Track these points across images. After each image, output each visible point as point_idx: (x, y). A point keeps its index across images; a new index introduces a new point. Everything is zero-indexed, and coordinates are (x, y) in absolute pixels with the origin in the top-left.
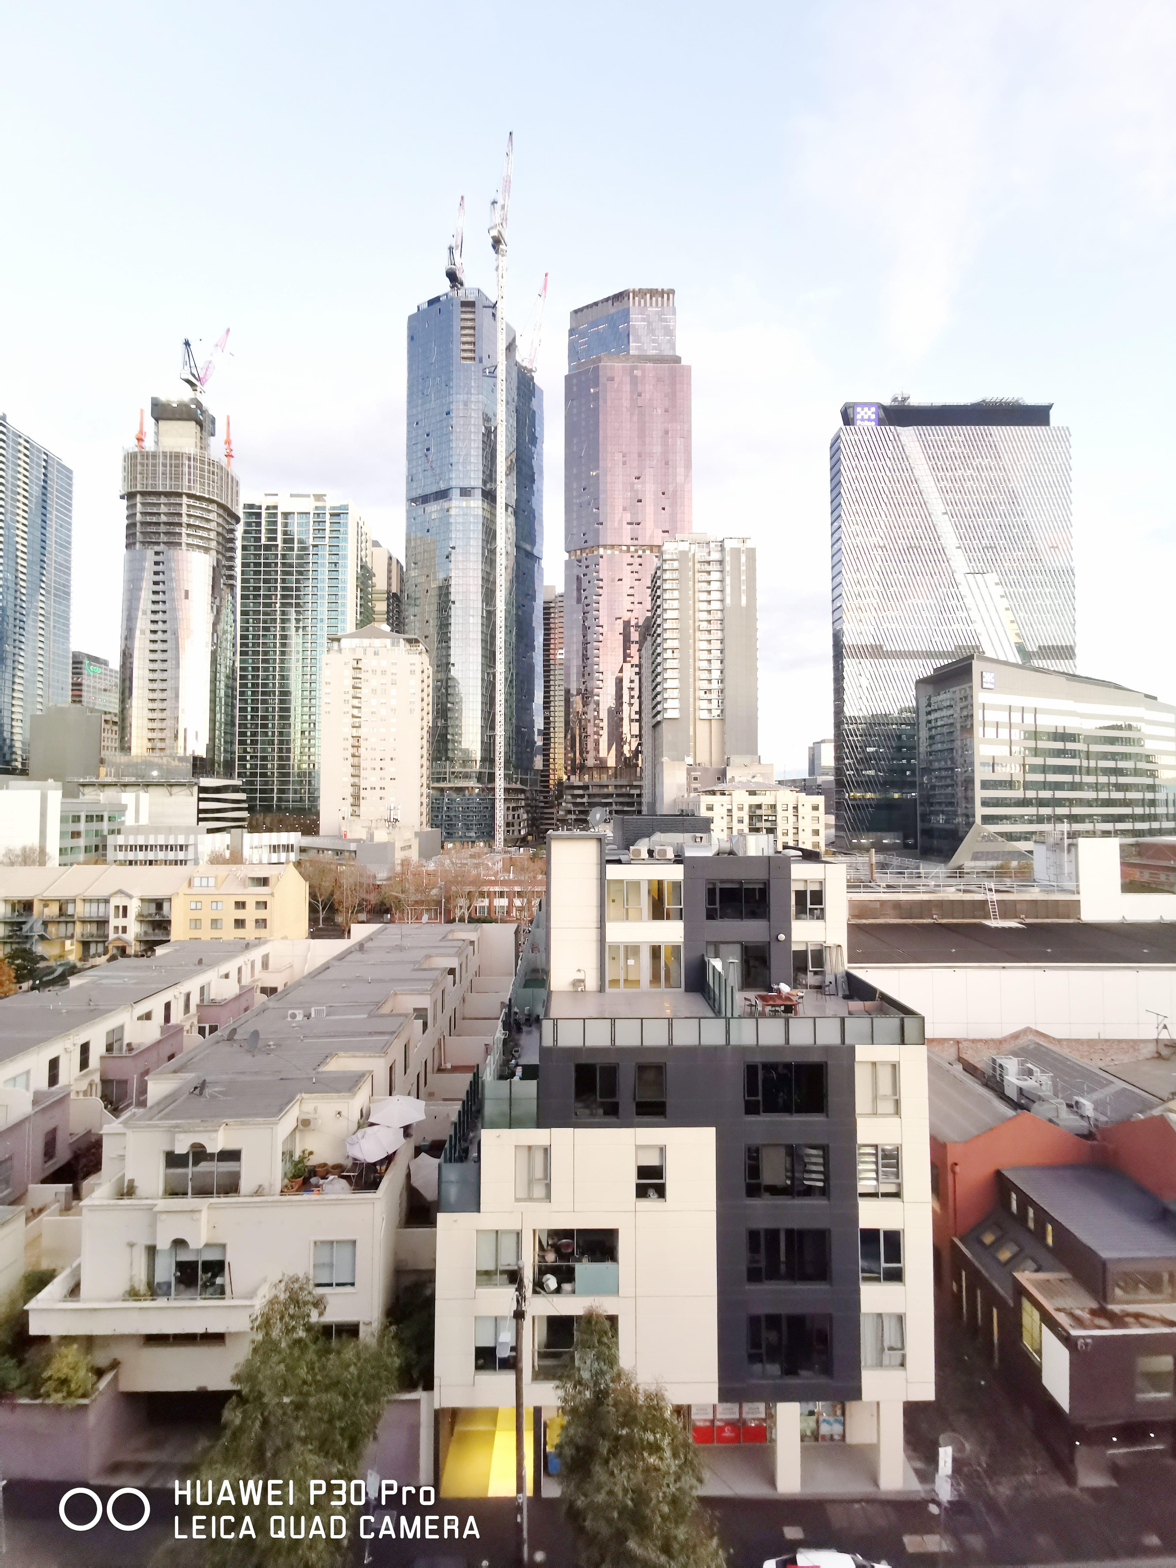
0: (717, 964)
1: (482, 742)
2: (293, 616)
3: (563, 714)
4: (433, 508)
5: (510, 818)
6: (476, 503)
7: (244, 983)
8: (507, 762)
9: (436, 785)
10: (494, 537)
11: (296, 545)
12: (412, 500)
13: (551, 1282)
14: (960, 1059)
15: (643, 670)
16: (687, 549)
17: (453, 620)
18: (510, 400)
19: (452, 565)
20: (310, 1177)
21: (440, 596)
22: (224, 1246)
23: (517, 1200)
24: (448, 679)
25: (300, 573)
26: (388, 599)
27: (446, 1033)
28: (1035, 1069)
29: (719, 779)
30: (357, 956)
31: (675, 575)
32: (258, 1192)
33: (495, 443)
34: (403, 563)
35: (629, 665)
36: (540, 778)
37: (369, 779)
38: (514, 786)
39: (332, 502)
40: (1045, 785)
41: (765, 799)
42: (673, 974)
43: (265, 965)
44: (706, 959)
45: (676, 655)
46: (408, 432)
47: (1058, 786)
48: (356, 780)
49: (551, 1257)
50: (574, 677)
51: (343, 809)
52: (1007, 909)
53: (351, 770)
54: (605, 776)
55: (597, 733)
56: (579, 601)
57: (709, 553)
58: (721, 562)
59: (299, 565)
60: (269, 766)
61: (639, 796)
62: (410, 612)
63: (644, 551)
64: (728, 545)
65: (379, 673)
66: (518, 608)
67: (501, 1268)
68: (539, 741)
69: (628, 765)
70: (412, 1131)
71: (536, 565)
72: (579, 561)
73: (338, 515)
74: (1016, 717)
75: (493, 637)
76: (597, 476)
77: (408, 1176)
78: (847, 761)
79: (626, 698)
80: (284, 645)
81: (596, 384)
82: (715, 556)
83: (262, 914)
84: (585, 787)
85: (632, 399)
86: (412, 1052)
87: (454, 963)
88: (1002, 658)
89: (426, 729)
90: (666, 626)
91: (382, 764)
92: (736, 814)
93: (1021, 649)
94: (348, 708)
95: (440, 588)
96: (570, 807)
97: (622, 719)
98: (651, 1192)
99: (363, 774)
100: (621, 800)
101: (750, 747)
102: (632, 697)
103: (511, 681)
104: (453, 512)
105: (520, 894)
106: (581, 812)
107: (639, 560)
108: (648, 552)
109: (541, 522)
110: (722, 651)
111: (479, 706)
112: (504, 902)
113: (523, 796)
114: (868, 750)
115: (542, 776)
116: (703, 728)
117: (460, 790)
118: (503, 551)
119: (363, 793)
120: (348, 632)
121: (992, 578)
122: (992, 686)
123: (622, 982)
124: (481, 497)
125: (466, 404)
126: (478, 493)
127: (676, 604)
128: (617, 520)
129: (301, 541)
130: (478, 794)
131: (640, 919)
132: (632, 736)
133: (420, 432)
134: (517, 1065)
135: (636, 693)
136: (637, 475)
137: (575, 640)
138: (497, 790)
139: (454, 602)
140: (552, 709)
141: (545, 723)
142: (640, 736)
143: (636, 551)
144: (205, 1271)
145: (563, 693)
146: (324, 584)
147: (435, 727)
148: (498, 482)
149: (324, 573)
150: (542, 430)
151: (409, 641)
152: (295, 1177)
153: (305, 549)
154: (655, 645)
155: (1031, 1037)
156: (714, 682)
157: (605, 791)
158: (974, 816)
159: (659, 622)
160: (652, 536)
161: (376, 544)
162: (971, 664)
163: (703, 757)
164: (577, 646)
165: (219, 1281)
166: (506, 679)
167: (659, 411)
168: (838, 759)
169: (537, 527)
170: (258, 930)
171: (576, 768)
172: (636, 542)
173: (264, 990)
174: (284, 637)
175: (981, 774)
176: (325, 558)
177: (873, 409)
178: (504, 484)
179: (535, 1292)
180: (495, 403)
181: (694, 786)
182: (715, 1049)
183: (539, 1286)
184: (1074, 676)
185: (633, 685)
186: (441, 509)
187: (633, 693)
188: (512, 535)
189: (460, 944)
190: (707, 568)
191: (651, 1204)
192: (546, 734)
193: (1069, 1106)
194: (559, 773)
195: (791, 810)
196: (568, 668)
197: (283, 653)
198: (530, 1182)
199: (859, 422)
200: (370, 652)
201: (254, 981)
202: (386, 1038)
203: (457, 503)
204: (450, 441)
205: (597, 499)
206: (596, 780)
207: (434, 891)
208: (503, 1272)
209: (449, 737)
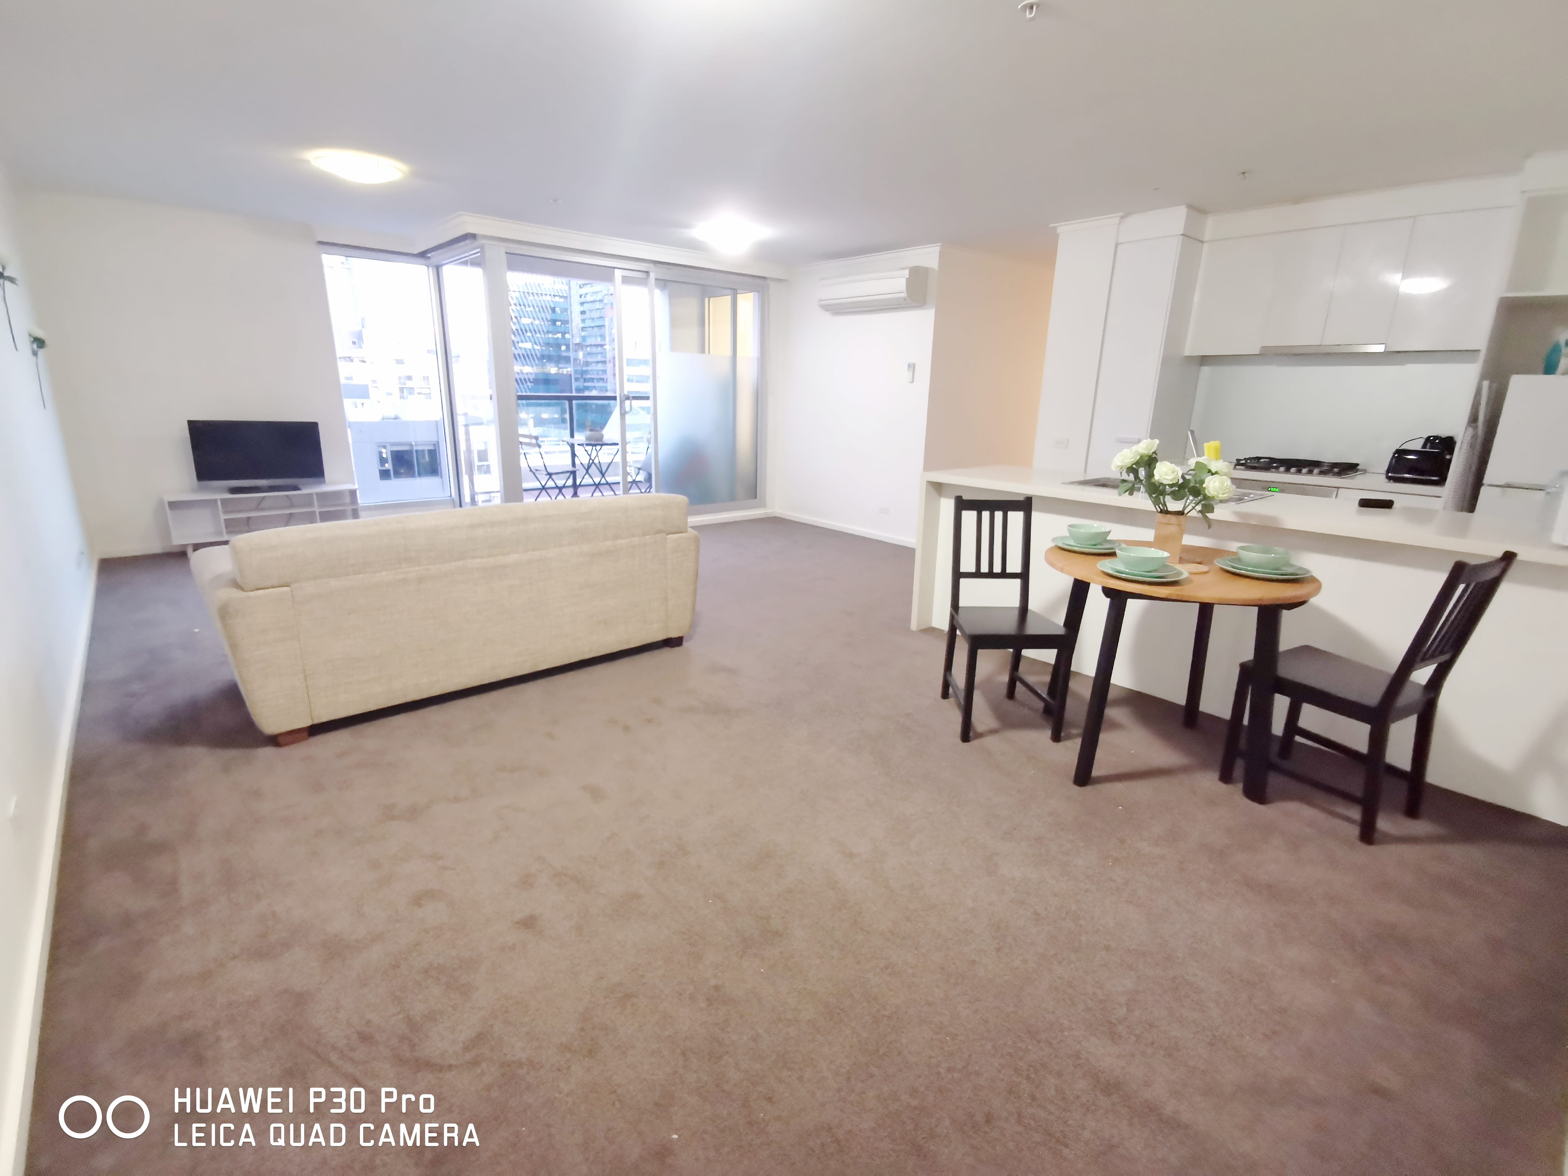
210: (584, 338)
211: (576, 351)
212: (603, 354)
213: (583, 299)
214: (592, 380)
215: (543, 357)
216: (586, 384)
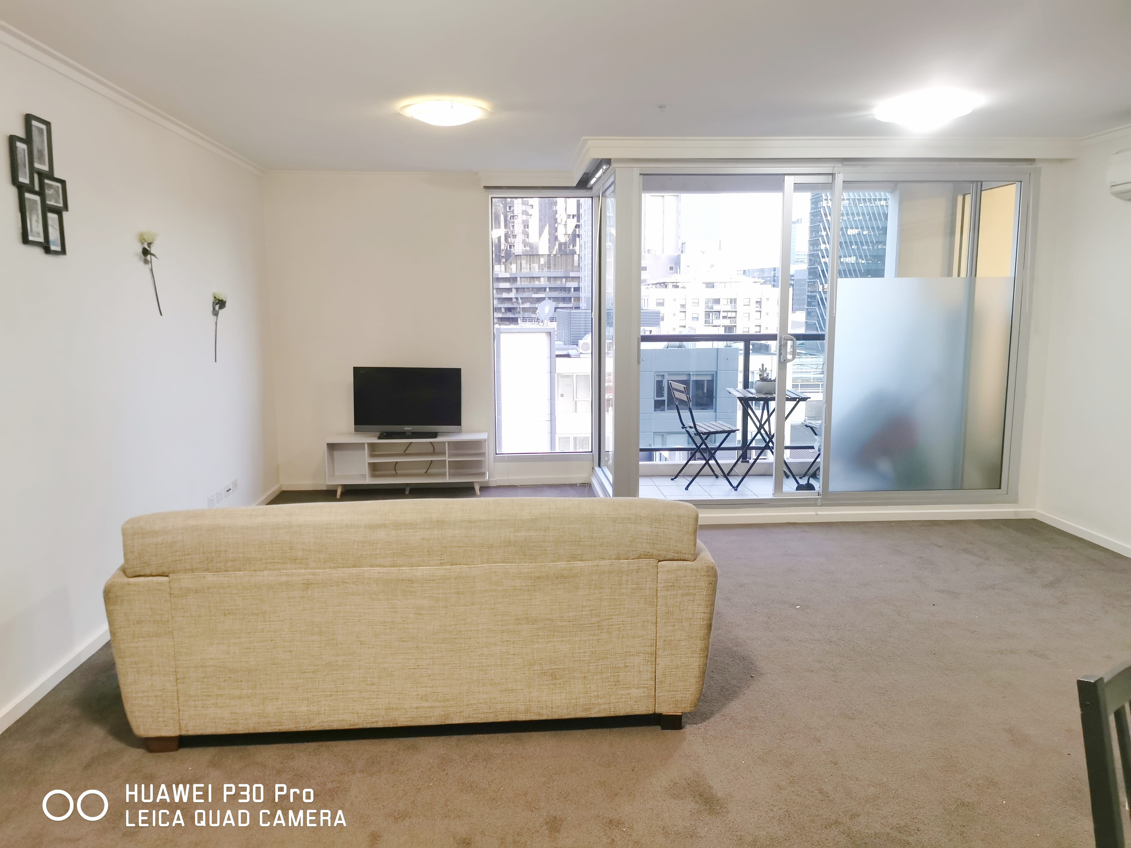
29: (671, 268)
41: (724, 293)
54: (536, 266)
61: (577, 289)
69: (563, 252)
78: (823, 246)
84: (513, 280)
92: (690, 310)
100: (556, 294)
106: (509, 310)
114: (850, 232)
132: (569, 216)
142: (578, 216)
157: (536, 284)
163: (654, 244)
168: (814, 243)
195: (753, 304)
206: (525, 271)
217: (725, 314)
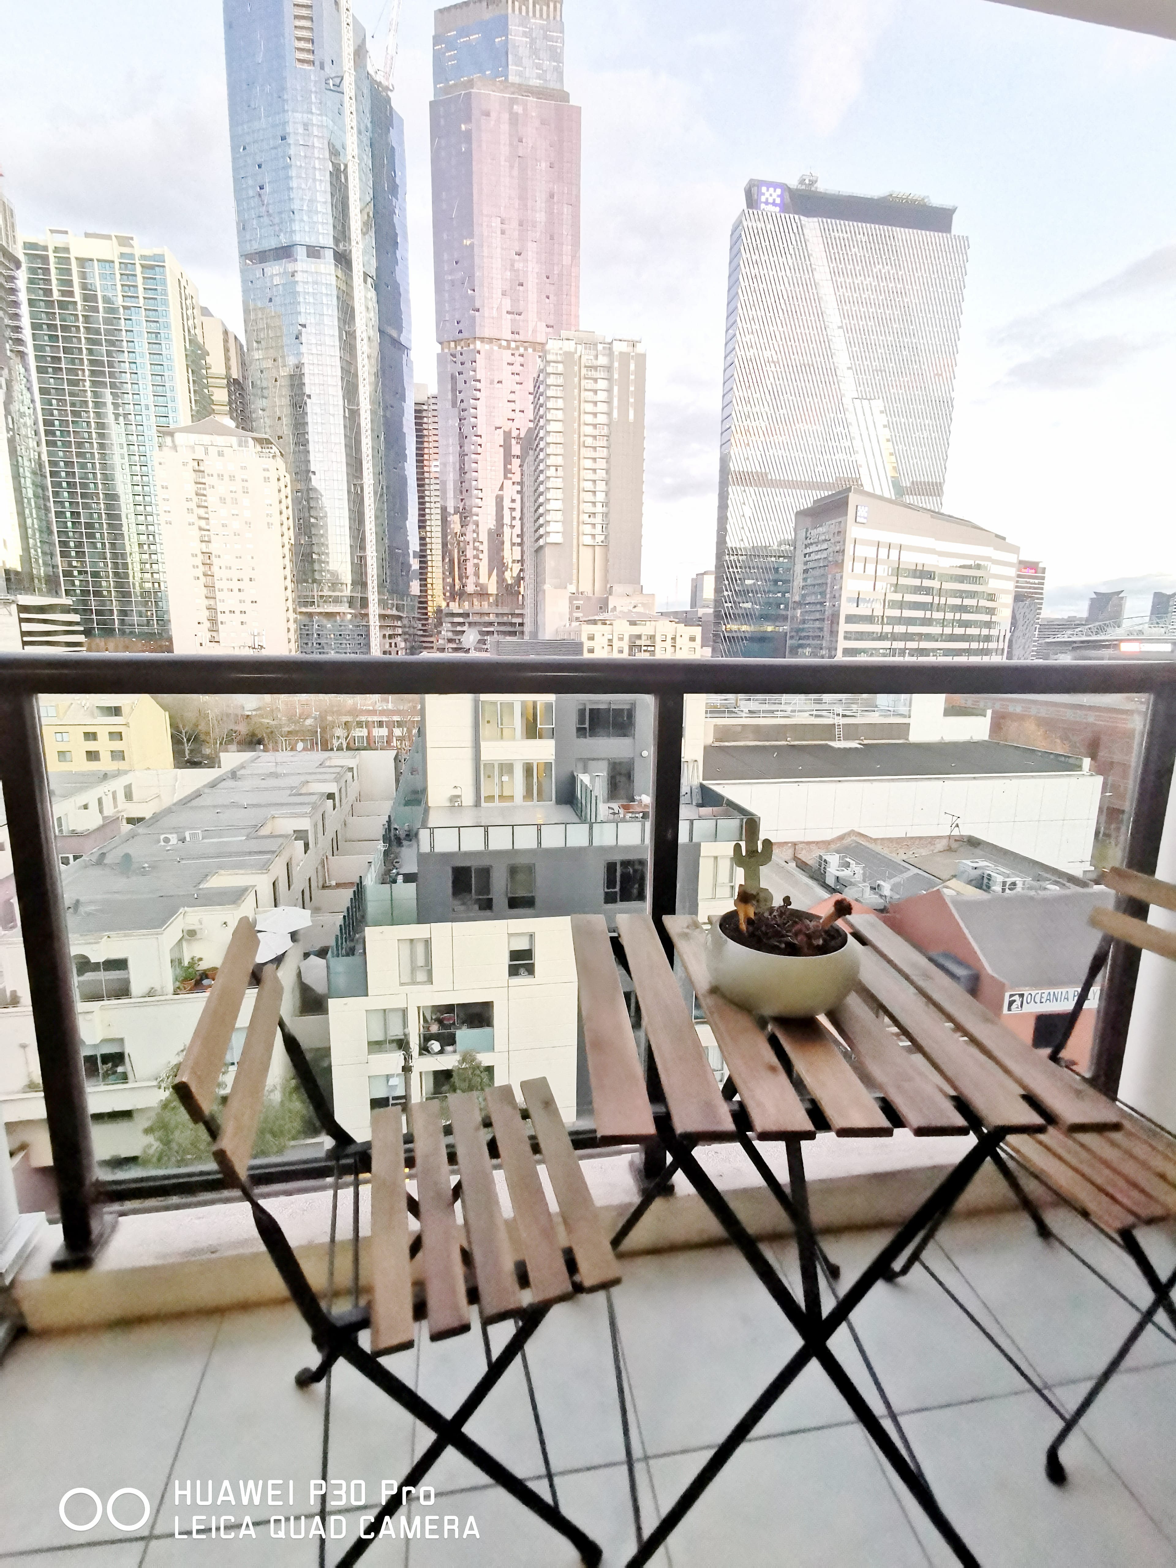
0: (584, 778)
1: (352, 563)
2: (109, 399)
3: (440, 535)
4: (274, 269)
5: (387, 646)
6: (327, 266)
7: (106, 814)
8: (381, 585)
9: (304, 610)
10: (353, 317)
11: (101, 305)
12: (245, 256)
13: (435, 1046)
14: (795, 858)
15: (525, 489)
16: (573, 350)
17: (310, 419)
18: (363, 128)
19: (304, 349)
20: (201, 979)
21: (292, 385)
22: (122, 1040)
23: (402, 984)
24: (309, 490)
25: (110, 343)
26: (228, 385)
27: (329, 853)
28: (851, 862)
29: (601, 608)
30: (230, 783)
31: (560, 381)
32: (151, 993)
33: (347, 187)
34: (244, 342)
35: (510, 482)
36: (417, 605)
37: (226, 601)
38: (389, 612)
39: (142, 247)
40: (900, 621)
41: (644, 630)
42: (545, 788)
43: (129, 796)
44: (575, 774)
45: (560, 472)
46: (234, 160)
47: (911, 621)
48: (212, 602)
49: (435, 1028)
50: (450, 494)
51: (199, 634)
52: (851, 731)
53: (204, 591)
54: (485, 604)
55: (476, 557)
56: (454, 404)
57: (596, 357)
58: (609, 368)
59: (108, 332)
60: (104, 584)
61: (522, 624)
62: (257, 404)
63: (526, 349)
64: (618, 347)
65: (226, 478)
66: (385, 408)
67: (389, 1038)
68: (415, 564)
69: (510, 592)
70: (300, 937)
71: (405, 357)
72: (453, 355)
73: (152, 267)
74: (883, 553)
75: (358, 442)
76: (472, 246)
77: (299, 975)
78: (725, 593)
79: (507, 520)
80: (101, 436)
81: (468, 120)
82: (603, 360)
83: (117, 745)
84: (466, 615)
85: (511, 144)
86: (296, 871)
87: (333, 788)
88: (878, 492)
89: (287, 547)
90: (549, 439)
91: (240, 585)
92: (616, 644)
93: (896, 484)
94: (193, 518)
95: (292, 377)
96: (450, 635)
97: (503, 543)
98: (522, 970)
99: (219, 595)
100: (503, 628)
101: (634, 578)
102: (514, 518)
103: (382, 495)
104: (299, 277)
105: (399, 724)
107: (521, 359)
108: (530, 350)
109: (408, 301)
110: (607, 471)
111: (346, 523)
112: (384, 732)
113: (399, 624)
114: (747, 582)
115: (420, 602)
116: (586, 553)
117: (330, 615)
118: (365, 336)
119: (220, 617)
120: (183, 425)
121: (878, 404)
122: (865, 521)
123: (497, 798)
124: (333, 261)
125: (306, 126)
126: (329, 254)
127: (559, 415)
128: (495, 306)
129: (106, 300)
130: (351, 620)
131: (514, 738)
132: (514, 561)
133: (249, 160)
134: (398, 874)
135: (517, 514)
136: (517, 249)
137: (451, 449)
138: (371, 617)
139: (309, 396)
140: (428, 528)
141: (421, 545)
142: (522, 561)
143: (517, 348)
144: (104, 1062)
145: (439, 511)
146: (144, 361)
147: (297, 545)
148: (353, 243)
149: (142, 346)
150: (404, 175)
151: (258, 441)
152: (186, 980)
153: (112, 310)
154: (537, 461)
155: (853, 838)
156: (599, 505)
157: (486, 619)
158: (836, 649)
159: (541, 434)
160: (534, 331)
161: (205, 312)
162: (847, 497)
163: (586, 587)
164: (453, 459)
165: (120, 1069)
166: (375, 493)
167: (543, 165)
168: (718, 590)
169: (403, 307)
170: (115, 762)
171: (455, 594)
172: (517, 337)
173: (130, 821)
174: (101, 426)
175: (847, 608)
176: (141, 327)
177: (779, 191)
178: (361, 246)
179: (420, 1054)
180: (342, 129)
181: (576, 615)
182: (580, 850)
183: (424, 1050)
184: (938, 513)
185: (513, 505)
186: (285, 273)
187: (514, 514)
188: (373, 315)
189: (338, 770)
190: (593, 374)
191: (522, 980)
192: (422, 557)
193: (872, 888)
194: (437, 599)
195: (669, 640)
196: (444, 483)
197: (102, 446)
198: (413, 969)
199: (763, 206)
200: (213, 451)
201: (118, 812)
202: (268, 856)
203: (302, 264)
204: (288, 178)
205: (471, 277)
206: (477, 608)
207: (309, 722)
208: (393, 1041)
209: (314, 556)
210: (804, 596)
211: (794, 609)
212: (822, 612)
213: (807, 558)
214: (804, 638)
215: (761, 616)
216: (801, 642)
217: (645, 648)
